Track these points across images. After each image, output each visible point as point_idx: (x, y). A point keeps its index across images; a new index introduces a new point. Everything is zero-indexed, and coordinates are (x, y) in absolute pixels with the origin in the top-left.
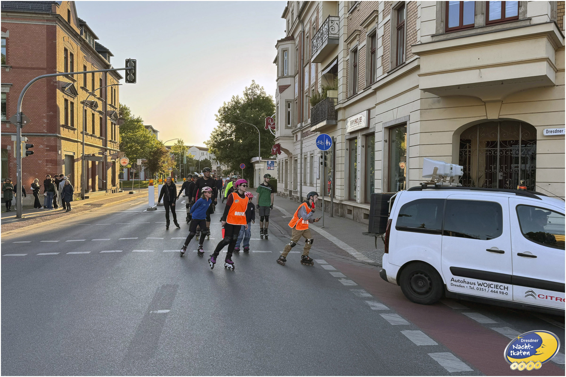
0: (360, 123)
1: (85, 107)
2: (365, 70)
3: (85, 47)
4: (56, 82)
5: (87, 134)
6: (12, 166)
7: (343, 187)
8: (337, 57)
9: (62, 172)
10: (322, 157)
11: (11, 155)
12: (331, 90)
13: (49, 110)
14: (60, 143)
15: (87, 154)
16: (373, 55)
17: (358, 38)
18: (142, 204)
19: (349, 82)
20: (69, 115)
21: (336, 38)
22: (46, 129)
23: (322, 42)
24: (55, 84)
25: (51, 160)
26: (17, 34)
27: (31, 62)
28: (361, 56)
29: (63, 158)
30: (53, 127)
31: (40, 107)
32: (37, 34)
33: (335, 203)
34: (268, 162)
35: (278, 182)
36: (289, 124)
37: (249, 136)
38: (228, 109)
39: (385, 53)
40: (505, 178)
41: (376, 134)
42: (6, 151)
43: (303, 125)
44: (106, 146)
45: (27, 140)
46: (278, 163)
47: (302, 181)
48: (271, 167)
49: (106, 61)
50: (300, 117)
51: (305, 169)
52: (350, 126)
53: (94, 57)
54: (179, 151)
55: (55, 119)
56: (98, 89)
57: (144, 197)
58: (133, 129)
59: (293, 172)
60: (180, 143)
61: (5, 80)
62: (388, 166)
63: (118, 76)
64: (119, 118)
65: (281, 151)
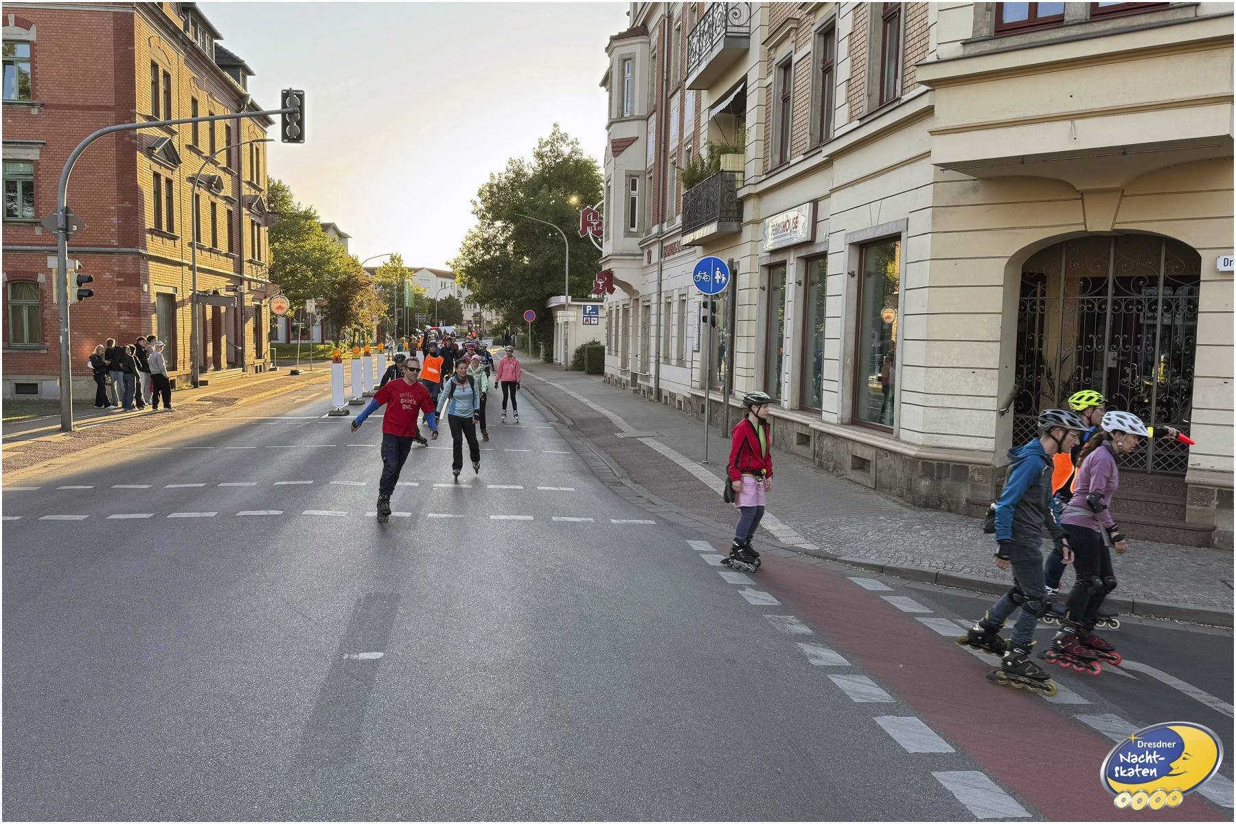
0: (795, 230)
1: (197, 188)
2: (808, 111)
3: (195, 58)
4: (135, 137)
5: (201, 248)
6: (49, 317)
7: (752, 373)
8: (745, 79)
9: (150, 329)
10: (705, 305)
11: (44, 294)
12: (730, 152)
13: (121, 197)
14: (147, 268)
15: (201, 290)
16: (827, 75)
17: (792, 37)
18: (318, 400)
19: (770, 135)
20: (163, 207)
21: (744, 35)
22: (116, 238)
23: (711, 44)
24: (133, 141)
25: (129, 304)
26: (52, 34)
27: (82, 94)
28: (800, 78)
29: (154, 299)
30: (131, 234)
31: (102, 191)
32: (93, 32)
33: (733, 407)
34: (585, 307)
35: (606, 352)
36: (633, 225)
37: (544, 249)
38: (500, 189)
39: (855, 74)
40: (1123, 364)
41: (830, 258)
42: (36, 284)
43: (665, 229)
44: (241, 272)
45: (80, 267)
46: (607, 309)
47: (659, 353)
48: (592, 319)
49: (240, 87)
50: (658, 211)
51: (667, 328)
52: (770, 237)
53: (212, 79)
54: (394, 280)
55: (134, 217)
56: (224, 149)
57: (322, 383)
58: (296, 233)
59: (640, 334)
60: (394, 262)
61: (31, 133)
62: (854, 329)
63: (265, 119)
64: (267, 210)
65: (614, 286)
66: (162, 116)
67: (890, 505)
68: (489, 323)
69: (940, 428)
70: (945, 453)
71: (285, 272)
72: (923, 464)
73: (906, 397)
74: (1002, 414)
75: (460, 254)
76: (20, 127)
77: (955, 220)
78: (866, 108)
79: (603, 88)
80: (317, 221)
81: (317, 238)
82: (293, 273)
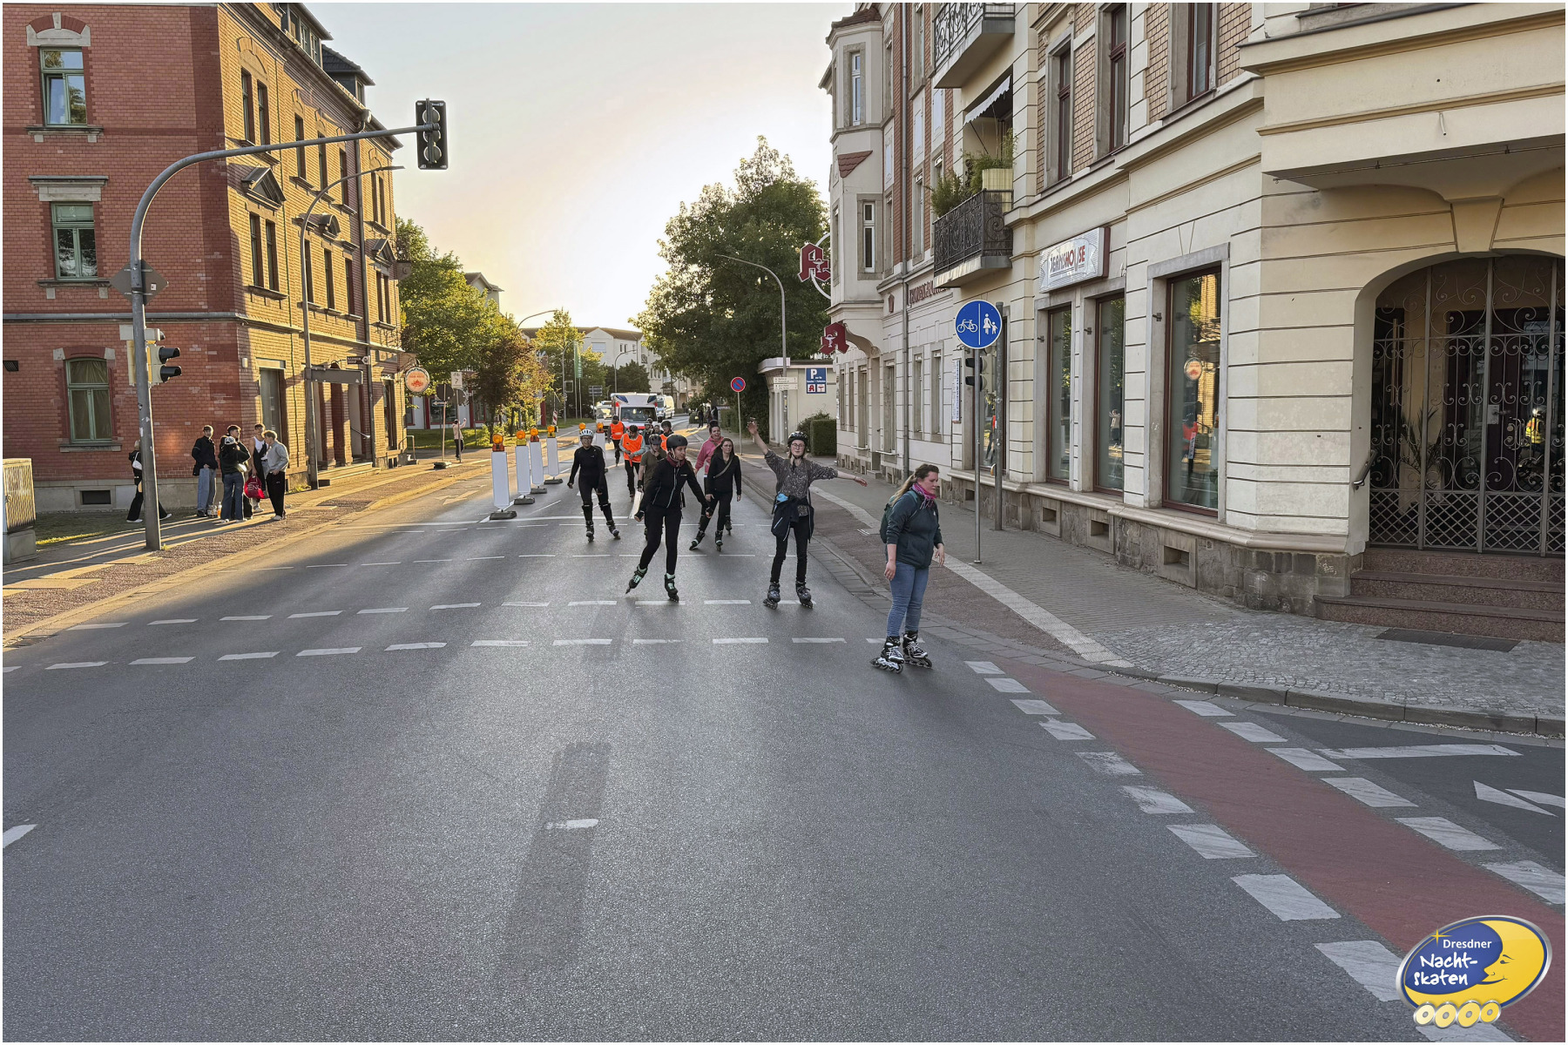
0: (1082, 263)
1: (306, 232)
2: (1094, 110)
3: (299, 66)
4: (225, 168)
5: (314, 309)
6: (121, 404)
8: (1009, 72)
9: (254, 416)
10: (970, 363)
11: (116, 375)
12: (993, 167)
13: (210, 246)
14: (246, 337)
15: (317, 363)
16: (1117, 65)
17: (1069, 15)
18: (475, 500)
19: (1045, 143)
20: (263, 258)
21: (1007, 16)
22: (206, 300)
23: (965, 28)
24: (223, 174)
25: (225, 384)
26: (112, 37)
27: (152, 115)
28: (1081, 69)
29: (257, 377)
30: (225, 294)
31: (184, 239)
32: (166, 34)
33: (1007, 491)
34: (809, 370)
35: (838, 427)
36: (869, 264)
37: (753, 298)
38: (694, 223)
39: (1154, 61)
40: (1505, 420)
41: (1129, 298)
42: (103, 362)
43: (911, 267)
44: (366, 339)
45: (162, 338)
46: (838, 373)
47: (908, 426)
48: (818, 385)
49: (356, 101)
50: (901, 245)
51: (918, 395)
52: (1050, 274)
53: (320, 91)
54: (559, 343)
55: (227, 271)
56: (336, 183)
57: (476, 478)
58: (433, 287)
59: (882, 403)
60: (560, 321)
61: (88, 167)
62: (1162, 388)
63: (388, 141)
64: (396, 258)
65: (848, 343)
66: (259, 142)
67: (1217, 607)
68: (683, 395)
69: (1278, 508)
70: (1284, 540)
71: (420, 338)
72: (1258, 554)
73: (1233, 470)
74: (1356, 487)
75: (646, 308)
76: (74, 159)
77: (1290, 243)
78: (1170, 104)
79: (824, 90)
80: (460, 271)
81: (460, 293)
82: (431, 338)
